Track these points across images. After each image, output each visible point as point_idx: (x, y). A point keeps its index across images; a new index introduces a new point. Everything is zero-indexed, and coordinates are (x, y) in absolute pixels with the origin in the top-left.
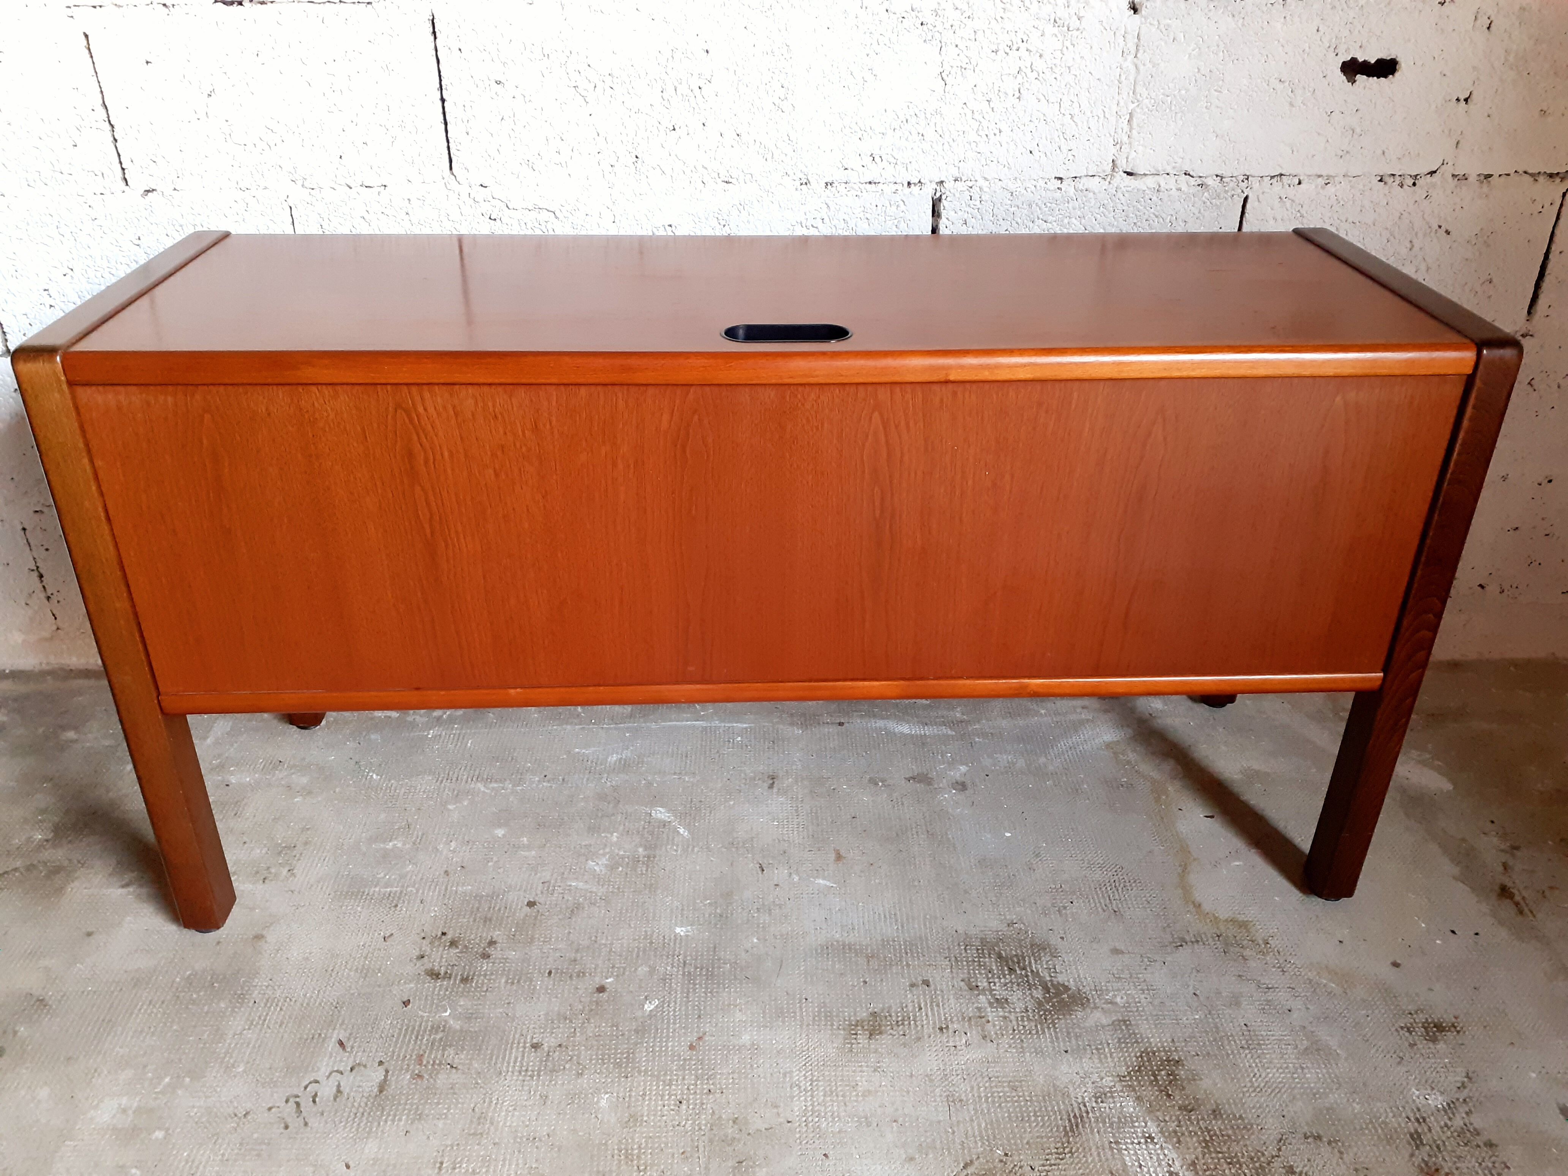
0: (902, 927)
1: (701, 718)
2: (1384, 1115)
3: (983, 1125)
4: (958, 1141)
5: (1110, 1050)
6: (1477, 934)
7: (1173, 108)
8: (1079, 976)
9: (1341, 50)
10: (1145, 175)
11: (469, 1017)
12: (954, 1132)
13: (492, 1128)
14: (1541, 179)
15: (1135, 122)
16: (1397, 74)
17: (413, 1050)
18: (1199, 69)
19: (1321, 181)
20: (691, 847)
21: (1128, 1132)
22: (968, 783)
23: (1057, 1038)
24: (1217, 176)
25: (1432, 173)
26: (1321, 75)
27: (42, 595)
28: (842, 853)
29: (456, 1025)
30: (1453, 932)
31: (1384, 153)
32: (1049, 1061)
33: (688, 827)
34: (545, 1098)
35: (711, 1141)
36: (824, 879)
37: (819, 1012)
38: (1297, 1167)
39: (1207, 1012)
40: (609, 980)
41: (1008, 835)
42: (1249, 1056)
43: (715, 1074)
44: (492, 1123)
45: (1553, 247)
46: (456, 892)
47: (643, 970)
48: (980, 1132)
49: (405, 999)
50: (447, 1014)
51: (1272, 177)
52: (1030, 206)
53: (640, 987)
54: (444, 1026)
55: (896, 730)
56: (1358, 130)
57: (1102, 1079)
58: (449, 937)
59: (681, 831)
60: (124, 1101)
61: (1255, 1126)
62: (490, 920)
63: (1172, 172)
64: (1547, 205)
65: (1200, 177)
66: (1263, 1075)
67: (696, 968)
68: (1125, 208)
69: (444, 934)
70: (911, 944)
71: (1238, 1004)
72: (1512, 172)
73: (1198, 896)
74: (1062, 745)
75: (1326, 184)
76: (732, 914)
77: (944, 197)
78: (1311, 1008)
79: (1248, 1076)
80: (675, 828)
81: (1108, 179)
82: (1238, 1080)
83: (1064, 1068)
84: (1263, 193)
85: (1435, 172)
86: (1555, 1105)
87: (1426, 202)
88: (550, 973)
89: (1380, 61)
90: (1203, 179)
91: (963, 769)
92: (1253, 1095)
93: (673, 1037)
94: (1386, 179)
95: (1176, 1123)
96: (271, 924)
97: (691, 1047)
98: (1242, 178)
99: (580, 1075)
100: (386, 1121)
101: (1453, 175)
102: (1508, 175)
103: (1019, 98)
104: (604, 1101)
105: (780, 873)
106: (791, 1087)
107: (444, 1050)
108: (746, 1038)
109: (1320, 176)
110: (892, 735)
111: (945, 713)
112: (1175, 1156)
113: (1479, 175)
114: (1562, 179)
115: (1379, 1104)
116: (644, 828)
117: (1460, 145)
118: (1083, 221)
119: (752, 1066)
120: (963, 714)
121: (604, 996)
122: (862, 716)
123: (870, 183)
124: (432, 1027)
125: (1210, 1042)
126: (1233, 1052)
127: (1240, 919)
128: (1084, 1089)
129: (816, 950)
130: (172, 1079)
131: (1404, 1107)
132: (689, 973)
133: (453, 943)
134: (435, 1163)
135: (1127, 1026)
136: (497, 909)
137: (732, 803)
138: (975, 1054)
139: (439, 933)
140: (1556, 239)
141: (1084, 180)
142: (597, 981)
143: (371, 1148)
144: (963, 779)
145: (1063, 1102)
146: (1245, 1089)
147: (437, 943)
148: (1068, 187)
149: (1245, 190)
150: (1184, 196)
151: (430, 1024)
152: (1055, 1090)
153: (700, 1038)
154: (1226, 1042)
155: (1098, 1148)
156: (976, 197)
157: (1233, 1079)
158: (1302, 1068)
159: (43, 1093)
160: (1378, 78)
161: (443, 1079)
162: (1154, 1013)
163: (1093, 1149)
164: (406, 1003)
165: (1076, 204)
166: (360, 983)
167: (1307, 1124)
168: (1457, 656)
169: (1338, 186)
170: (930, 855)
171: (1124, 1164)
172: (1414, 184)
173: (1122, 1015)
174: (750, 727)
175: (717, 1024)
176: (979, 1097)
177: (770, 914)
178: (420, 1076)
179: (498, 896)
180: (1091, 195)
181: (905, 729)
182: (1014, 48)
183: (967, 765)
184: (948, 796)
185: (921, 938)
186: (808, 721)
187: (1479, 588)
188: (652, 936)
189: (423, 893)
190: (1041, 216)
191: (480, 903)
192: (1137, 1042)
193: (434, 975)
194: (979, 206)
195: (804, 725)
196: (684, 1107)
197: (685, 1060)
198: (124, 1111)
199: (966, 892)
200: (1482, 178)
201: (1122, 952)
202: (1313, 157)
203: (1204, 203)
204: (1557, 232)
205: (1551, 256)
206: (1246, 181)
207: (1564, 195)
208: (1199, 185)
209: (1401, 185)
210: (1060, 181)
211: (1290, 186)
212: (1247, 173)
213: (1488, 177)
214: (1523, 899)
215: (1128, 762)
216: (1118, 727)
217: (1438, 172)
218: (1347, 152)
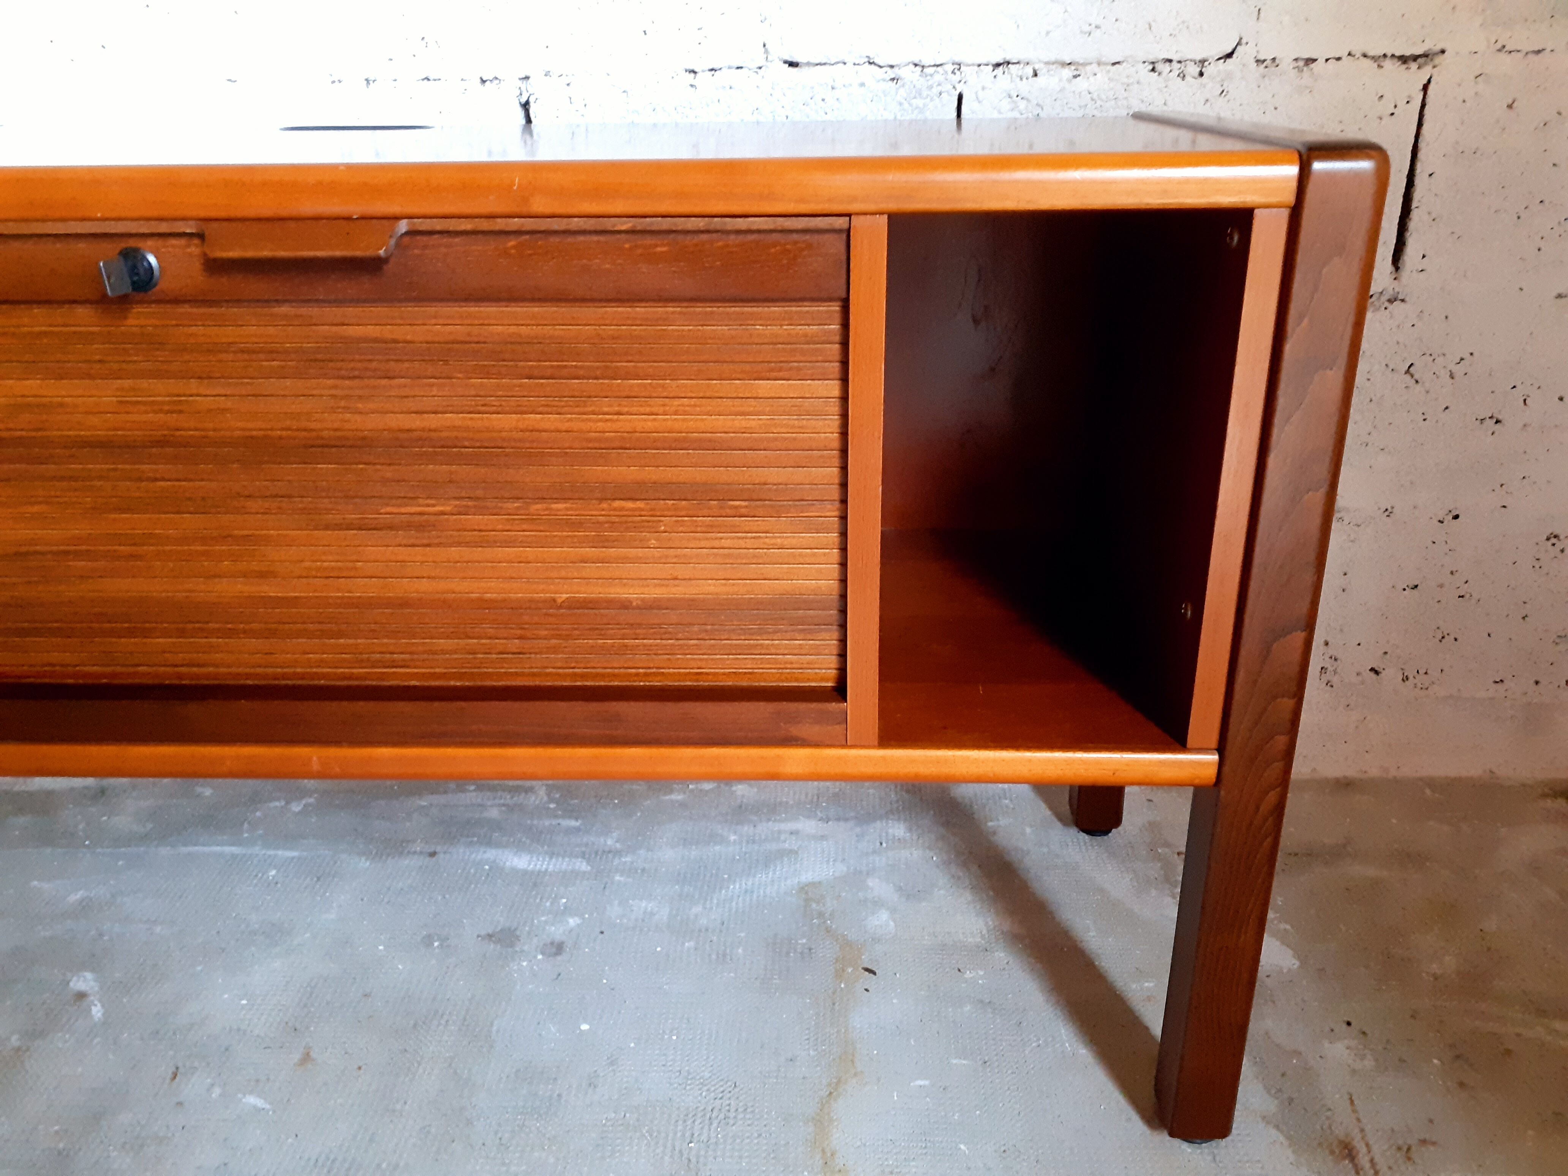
10: (813, 65)
14: (1388, 64)
19: (1067, 72)
20: (90, 1037)
22: (569, 944)
24: (916, 65)
25: (1226, 57)
28: (315, 1052)
31: (1150, 27)
33: (109, 1005)
36: (260, 1095)
45: (1419, 167)
51: (995, 66)
55: (508, 864)
59: (96, 1009)
63: (849, 60)
65: (892, 67)
68: (791, 114)
72: (1344, 54)
73: (836, 1138)
74: (736, 887)
75: (1075, 77)
76: (79, 1150)
77: (531, 100)
80: (89, 1007)
81: (763, 73)
84: (983, 88)
85: (1231, 55)
87: (1223, 101)
90: (896, 69)
91: (573, 922)
94: (1159, 67)
98: (950, 67)
101: (1258, 61)
102: (1339, 59)
105: (197, 1083)
109: (1063, 64)
110: (495, 870)
111: (594, 839)
113: (1296, 60)
114: (1421, 64)
117: (1262, 14)
120: (617, 841)
122: (469, 844)
123: (429, 80)
137: (200, 968)
140: (1421, 155)
141: (727, 74)
144: (563, 938)
148: (705, 83)
149: (957, 86)
150: (870, 95)
156: (578, 100)
165: (720, 109)
168: (1351, 772)
169: (1092, 79)
170: (446, 1060)
172: (1201, 74)
177: (137, 1154)
180: (740, 96)
181: (522, 862)
183: (581, 916)
184: (528, 964)
187: (1372, 674)
194: (585, 113)
200: (1301, 63)
202: (1048, 33)
203: (901, 104)
204: (1422, 145)
205: (1418, 181)
206: (958, 73)
207: (1425, 88)
208: (893, 79)
209: (1182, 76)
210: (692, 75)
211: (1021, 79)
212: (957, 60)
213: (1310, 61)
214: (1372, 1161)
215: (821, 915)
216: (828, 861)
217: (1235, 56)
218: (1097, 27)
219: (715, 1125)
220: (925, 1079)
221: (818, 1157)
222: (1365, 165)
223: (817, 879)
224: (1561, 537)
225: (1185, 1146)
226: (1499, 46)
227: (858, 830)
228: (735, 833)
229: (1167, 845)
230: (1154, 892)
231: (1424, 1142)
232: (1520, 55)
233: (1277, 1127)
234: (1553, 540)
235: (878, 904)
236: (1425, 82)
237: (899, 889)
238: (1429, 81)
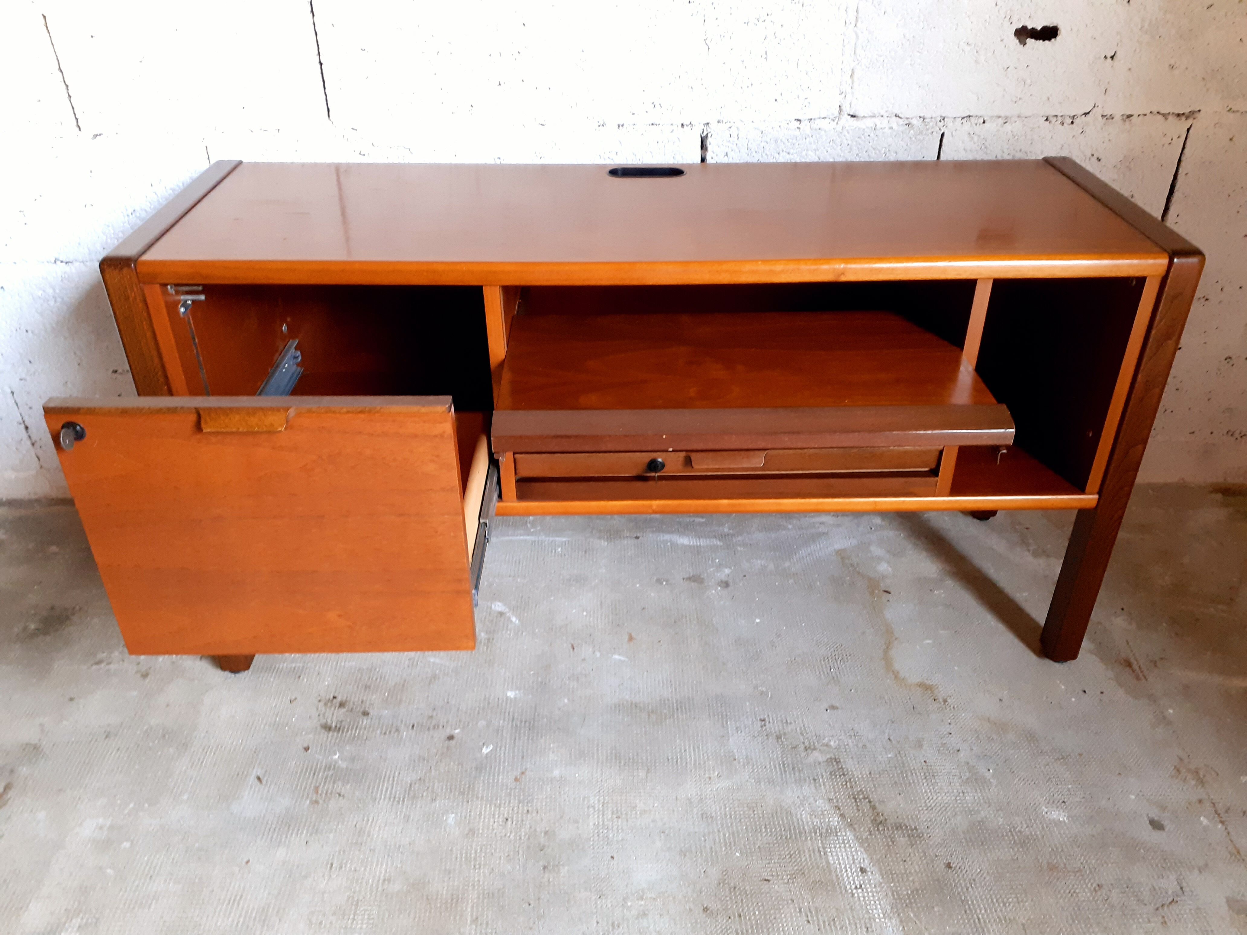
0: (676, 690)
1: (532, 534)
2: (1020, 826)
3: (727, 835)
4: (708, 847)
5: (823, 781)
6: (1102, 693)
7: (885, 65)
8: (804, 726)
9: (1014, 20)
10: (864, 117)
11: (353, 759)
12: (705, 840)
13: (369, 840)
14: (1170, 118)
15: (856, 76)
16: (1058, 38)
17: (311, 783)
18: (904, 36)
19: (1001, 121)
20: (520, 633)
21: (833, 840)
22: (731, 582)
23: (785, 771)
25: (1086, 114)
26: (999, 40)
27: (29, 443)
28: (633, 635)
29: (343, 765)
30: (1085, 692)
31: (1048, 99)
32: (778, 788)
33: (519, 617)
34: (407, 818)
35: (528, 847)
36: (619, 655)
37: (611, 753)
38: (954, 863)
39: (897, 752)
40: (457, 731)
41: (758, 621)
42: (925, 784)
43: (533, 799)
44: (369, 836)
45: (1180, 170)
46: (344, 667)
47: (482, 723)
48: (725, 840)
49: (306, 745)
50: (336, 757)
51: (963, 118)
52: (776, 141)
53: (480, 736)
54: (334, 766)
55: (678, 542)
56: (1028, 82)
57: (816, 801)
58: (339, 699)
59: (514, 619)
60: (101, 821)
61: (925, 835)
62: (370, 687)
63: (885, 115)
64: (1175, 138)
65: (907, 118)
66: (935, 798)
67: (521, 721)
68: (850, 142)
69: (334, 697)
70: (681, 702)
71: (921, 746)
72: (1148, 112)
73: (897, 666)
74: (803, 552)
75: (1005, 123)
76: (549, 681)
77: (709, 135)
78: (975, 749)
79: (924, 798)
80: (509, 618)
81: (836, 121)
82: (916, 801)
83: (789, 793)
84: (956, 130)
85: (1088, 113)
86: (1146, 819)
87: (1082, 136)
88: (413, 726)
89: (1045, 29)
90: (909, 120)
91: (727, 571)
92: (926, 812)
93: (503, 772)
94: (1050, 118)
95: (868, 833)
96: (207, 691)
97: (516, 780)
98: (939, 119)
99: (434, 800)
100: (292, 834)
101: (1102, 116)
102: (1145, 115)
103: (766, 58)
104: (451, 819)
105: (586, 651)
106: (588, 807)
107: (334, 783)
108: (556, 773)
109: (999, 117)
110: (674, 546)
111: (716, 528)
112: (865, 856)
113: (1123, 115)
114: (1187, 118)
115: (1017, 818)
116: (485, 618)
117: (1107, 92)
118: (817, 153)
119: (560, 793)
120: (729, 529)
121: (453, 742)
122: (653, 532)
123: (652, 124)
124: (326, 767)
125: (898, 775)
126: (914, 782)
127: (928, 683)
128: (802, 809)
129: (611, 708)
130: (135, 804)
131: (1035, 821)
132: (516, 726)
133: (342, 705)
134: (327, 864)
135: (837, 763)
136: (374, 679)
137: (552, 598)
138: (724, 784)
139: (332, 697)
140: (1183, 164)
141: (818, 121)
142: (448, 731)
143: (281, 853)
144: (726, 579)
145: (787, 818)
146: (920, 808)
147: (329, 704)
148: (805, 125)
149: (942, 128)
150: (894, 133)
151: (324, 764)
152: (781, 810)
153: (523, 773)
154: (909, 774)
155: (809, 851)
156: (734, 135)
157: (912, 801)
158: (963, 793)
159: (41, 815)
160: (1044, 40)
161: (333, 804)
162: (858, 753)
163: (807, 851)
164: (307, 749)
165: (812, 140)
166: (273, 734)
167: (963, 832)
169: (1014, 125)
170: (698, 637)
171: (828, 862)
172: (1072, 123)
173: (834, 755)
174: (568, 541)
175: (535, 763)
176: (725, 814)
177: (578, 681)
178: (317, 802)
179: (375, 669)
180: (823, 133)
181: (684, 541)
182: (761, 20)
183: (730, 568)
184: (715, 592)
185: (689, 699)
186: (613, 535)
188: (489, 699)
189: (320, 667)
190: (785, 150)
191: (362, 675)
192: (843, 774)
193: (327, 728)
194: (737, 141)
195: (609, 539)
196: (509, 822)
197: (511, 789)
198: (101, 828)
199: (724, 664)
200: (1125, 117)
201: (837, 708)
202: (994, 102)
203: (911, 138)
204: (1183, 158)
205: (1179, 177)
206: (943, 121)
207: (1188, 130)
208: (906, 124)
209: (1062, 124)
210: (799, 122)
211: (976, 125)
212: (944, 115)
213: (1129, 116)
214: (1139, 667)
215: (852, 565)
216: (846, 537)
217: (1090, 113)
218: (1020, 99)
219: (839, 663)
220: (930, 639)
221: (891, 674)
222: (1193, 260)
223: (843, 547)
224: (1234, 357)
225: (1056, 665)
226: (1228, 108)
227: (856, 521)
228: (790, 524)
229: (1019, 524)
230: (1018, 549)
231: (1162, 659)
232: (1238, 114)
233: (1096, 655)
234: (1228, 360)
235: (880, 559)
236: (1189, 127)
237: (888, 552)
238: (1191, 126)
